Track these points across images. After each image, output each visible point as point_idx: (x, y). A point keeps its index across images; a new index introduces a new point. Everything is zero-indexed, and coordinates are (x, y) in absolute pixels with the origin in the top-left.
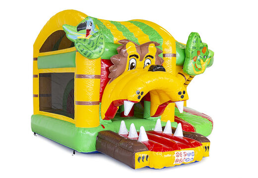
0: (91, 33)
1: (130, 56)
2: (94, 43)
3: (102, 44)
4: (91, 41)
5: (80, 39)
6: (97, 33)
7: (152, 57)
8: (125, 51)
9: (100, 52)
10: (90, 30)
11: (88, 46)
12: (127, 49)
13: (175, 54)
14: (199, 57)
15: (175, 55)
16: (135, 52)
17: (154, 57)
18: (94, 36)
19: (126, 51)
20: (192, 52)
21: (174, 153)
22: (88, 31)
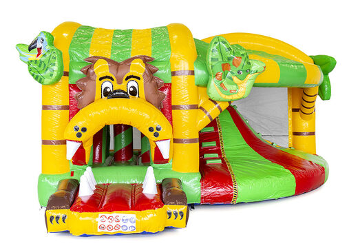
0: (43, 51)
1: (101, 79)
2: (45, 65)
3: (54, 65)
4: (41, 62)
5: (31, 61)
6: (48, 51)
7: (139, 78)
8: (92, 71)
9: (51, 75)
10: (41, 48)
11: (40, 69)
12: (95, 70)
13: (194, 71)
14: (229, 74)
15: (192, 73)
16: (107, 72)
17: (141, 77)
18: (44, 55)
19: (94, 73)
20: (212, 66)
21: (98, 215)
22: (39, 49)
